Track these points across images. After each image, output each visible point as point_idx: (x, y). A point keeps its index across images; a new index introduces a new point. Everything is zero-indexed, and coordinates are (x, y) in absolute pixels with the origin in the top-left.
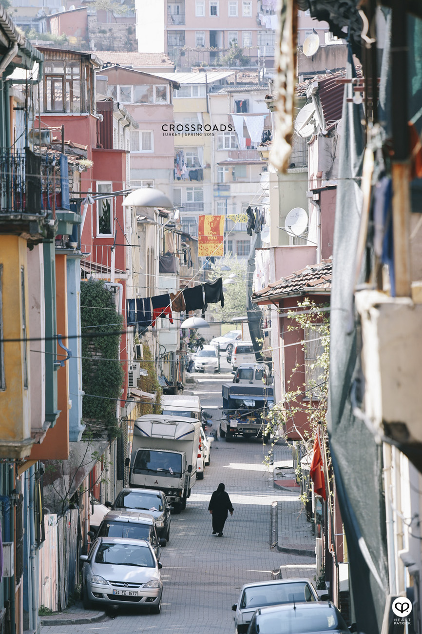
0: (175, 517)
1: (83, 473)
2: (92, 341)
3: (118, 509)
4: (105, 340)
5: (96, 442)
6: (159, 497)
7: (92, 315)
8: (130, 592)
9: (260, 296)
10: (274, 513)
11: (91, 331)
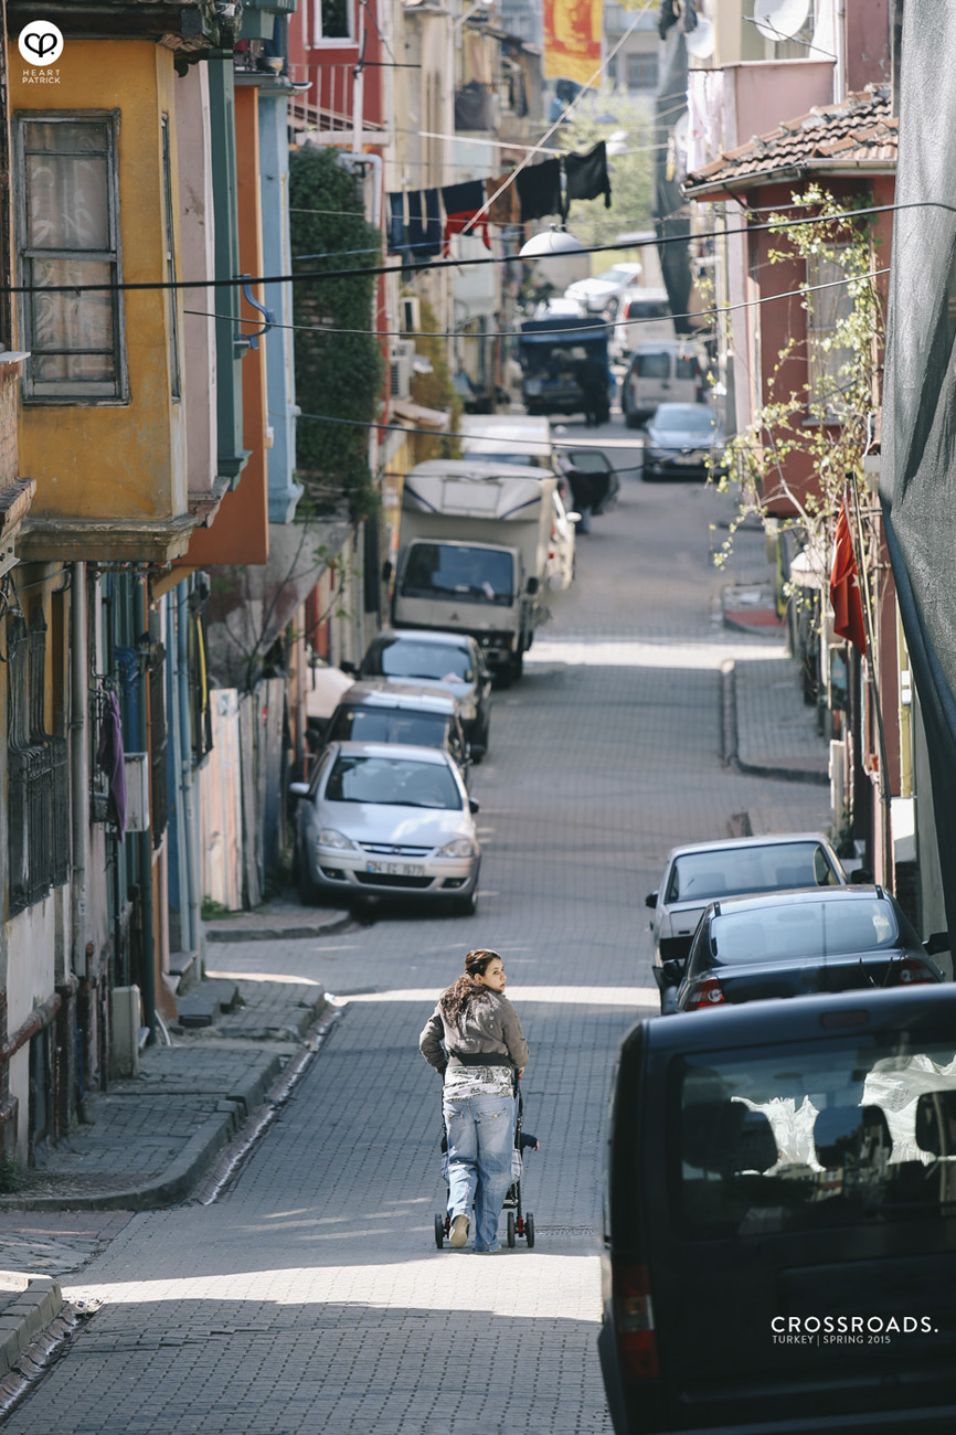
0: (500, 696)
1: (293, 596)
2: (310, 289)
3: (370, 678)
4: (341, 289)
5: (323, 526)
6: (463, 650)
7: (312, 229)
8: (407, 867)
9: (703, 181)
10: (727, 685)
11: (308, 267)
